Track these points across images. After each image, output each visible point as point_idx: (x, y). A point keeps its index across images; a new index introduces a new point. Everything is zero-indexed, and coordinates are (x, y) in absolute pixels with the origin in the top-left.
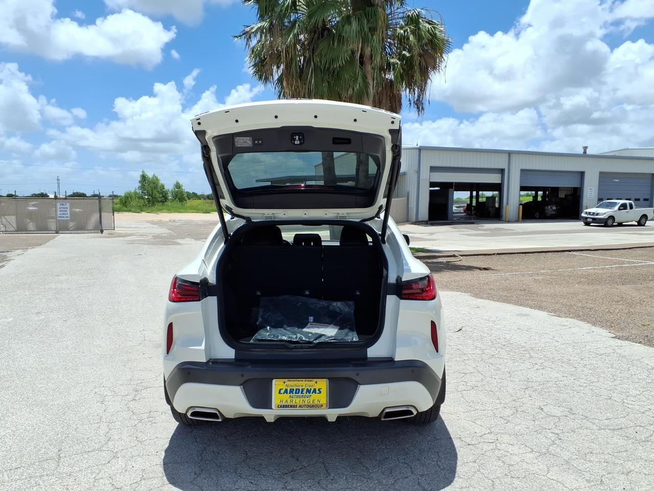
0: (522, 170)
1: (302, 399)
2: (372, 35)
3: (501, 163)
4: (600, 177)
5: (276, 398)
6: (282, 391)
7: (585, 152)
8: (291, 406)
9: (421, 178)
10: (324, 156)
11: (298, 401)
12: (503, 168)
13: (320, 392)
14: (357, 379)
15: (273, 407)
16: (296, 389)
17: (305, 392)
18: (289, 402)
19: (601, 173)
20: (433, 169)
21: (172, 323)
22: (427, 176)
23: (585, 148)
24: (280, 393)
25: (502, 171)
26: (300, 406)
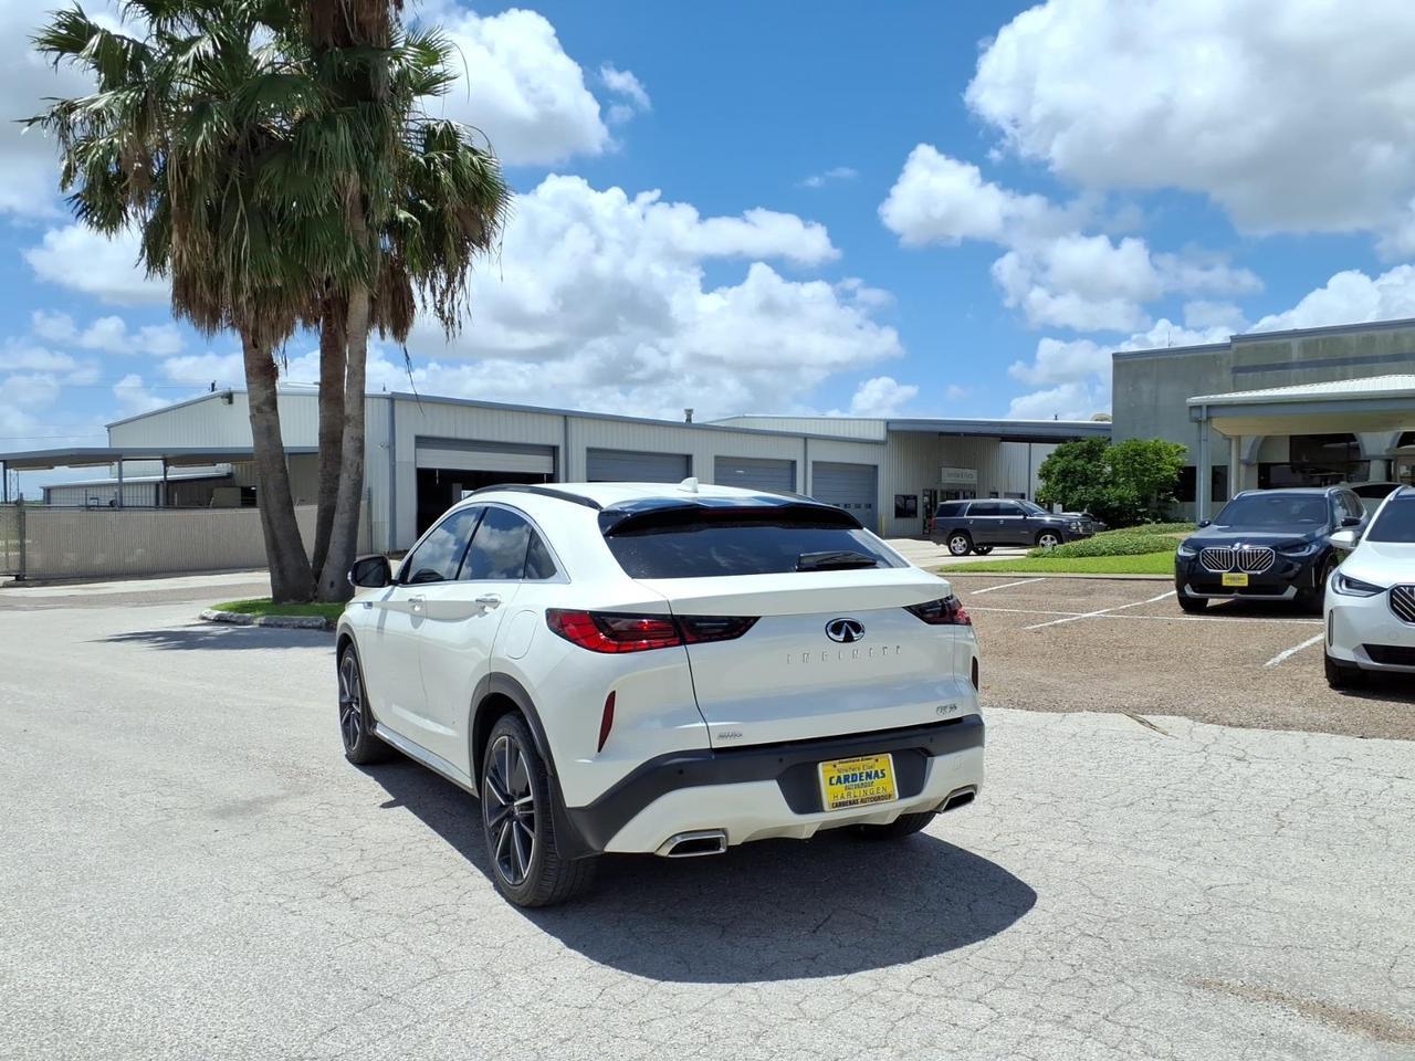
0: (590, 450)
1: (862, 790)
2: (377, 160)
3: (550, 434)
4: (716, 466)
5: (828, 793)
6: (834, 781)
7: (689, 420)
8: (851, 803)
9: (397, 460)
11: (858, 793)
12: (555, 443)
13: (884, 776)
14: (931, 748)
15: (826, 807)
16: (853, 775)
17: (864, 778)
18: (845, 795)
19: (717, 458)
20: (422, 441)
21: (614, 692)
22: (410, 459)
23: (689, 412)
24: (831, 784)
25: (553, 451)
26: (862, 801)
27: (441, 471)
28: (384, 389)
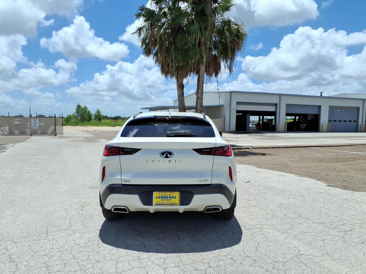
0: (287, 105)
1: (167, 201)
2: (205, 31)
3: (275, 100)
4: (329, 109)
5: (155, 201)
6: (158, 197)
7: (321, 95)
8: (162, 204)
9: (231, 108)
10: (179, 94)
11: (165, 202)
12: (277, 103)
13: (176, 198)
14: (193, 191)
15: (153, 205)
16: (165, 197)
17: (168, 198)
18: (161, 202)
19: (330, 107)
20: (238, 103)
21: (105, 166)
22: (235, 107)
23: (321, 93)
24: (157, 198)
25: (276, 105)
26: (166, 204)
27: (251, 111)
28: (230, 90)
